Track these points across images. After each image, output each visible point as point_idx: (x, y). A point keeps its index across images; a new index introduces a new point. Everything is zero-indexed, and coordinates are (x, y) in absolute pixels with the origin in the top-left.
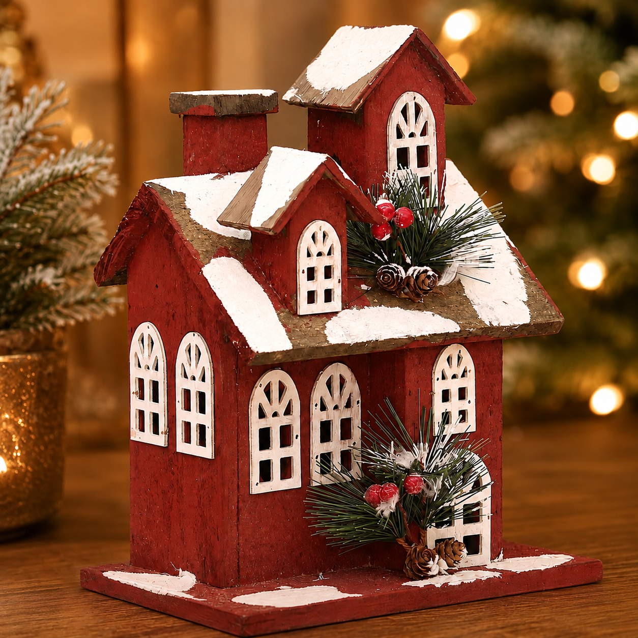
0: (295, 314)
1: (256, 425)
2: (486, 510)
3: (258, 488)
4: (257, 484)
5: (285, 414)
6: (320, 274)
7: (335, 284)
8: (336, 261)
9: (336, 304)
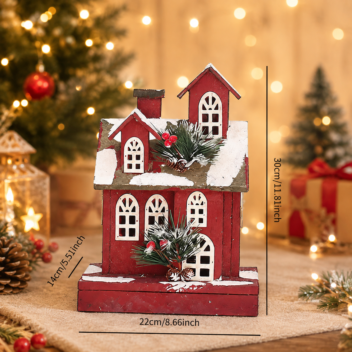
0: (123, 172)
1: (118, 214)
2: (212, 259)
3: (118, 238)
4: (118, 237)
5: (132, 211)
6: (134, 158)
7: (141, 162)
8: (142, 153)
9: (141, 170)
